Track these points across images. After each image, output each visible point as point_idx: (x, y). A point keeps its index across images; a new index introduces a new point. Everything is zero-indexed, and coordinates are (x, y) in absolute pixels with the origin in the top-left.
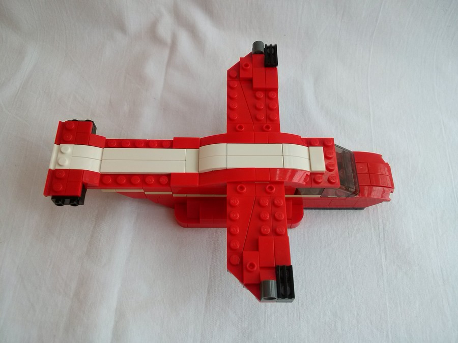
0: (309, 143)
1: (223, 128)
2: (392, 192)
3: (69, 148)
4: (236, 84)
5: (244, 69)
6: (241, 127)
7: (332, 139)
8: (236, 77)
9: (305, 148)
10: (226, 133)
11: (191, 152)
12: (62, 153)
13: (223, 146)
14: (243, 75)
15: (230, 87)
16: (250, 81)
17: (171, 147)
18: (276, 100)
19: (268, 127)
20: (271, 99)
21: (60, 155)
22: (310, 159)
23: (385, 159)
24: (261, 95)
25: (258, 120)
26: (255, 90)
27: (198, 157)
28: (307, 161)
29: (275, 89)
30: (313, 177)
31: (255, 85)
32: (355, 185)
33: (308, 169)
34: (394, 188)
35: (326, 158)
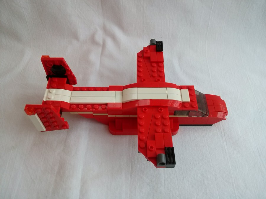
0: (181, 88)
1: (135, 81)
2: (227, 115)
3: (54, 91)
4: (141, 60)
5: (146, 53)
6: (144, 80)
7: (193, 86)
8: (142, 57)
9: (179, 90)
10: (137, 83)
11: (118, 93)
12: (50, 93)
13: (135, 89)
14: (145, 55)
15: (138, 61)
16: (149, 58)
17: (108, 90)
18: (163, 67)
19: (159, 80)
20: (160, 67)
21: (49, 94)
22: (181, 96)
23: (222, 98)
24: (155, 65)
25: (153, 77)
26: (151, 63)
27: (122, 94)
28: (180, 96)
29: (162, 62)
30: (183, 104)
31: (152, 60)
32: (206, 110)
33: (181, 100)
34: (228, 113)
35: (190, 95)
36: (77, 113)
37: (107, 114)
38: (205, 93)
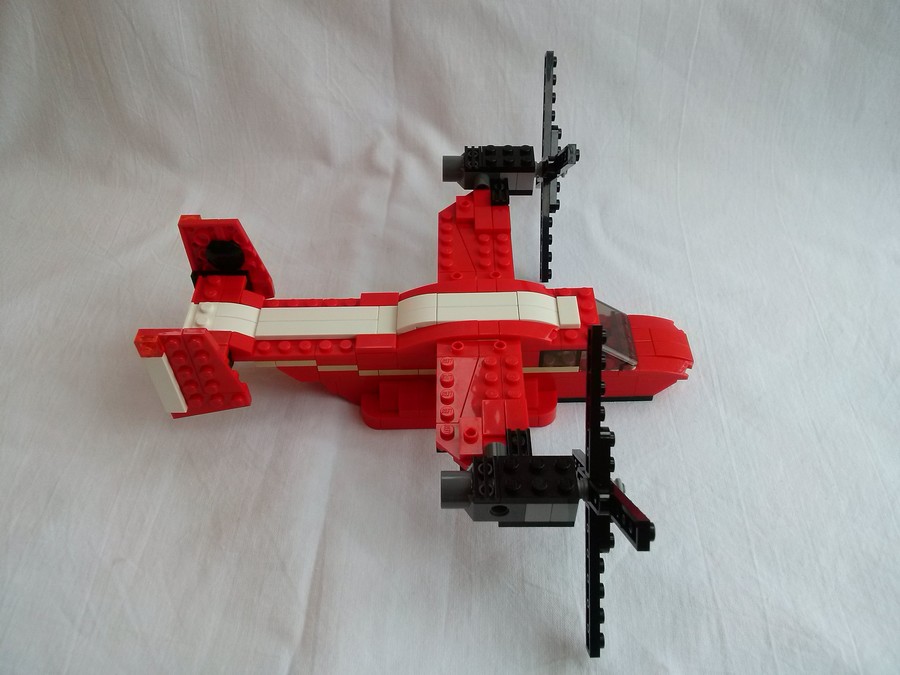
0: (557, 293)
1: (433, 278)
2: (690, 367)
3: (212, 307)
4: (450, 227)
5: (463, 209)
6: (457, 276)
7: (591, 290)
8: (451, 219)
9: (552, 298)
10: (437, 283)
11: (387, 310)
12: (202, 311)
13: (430, 298)
14: (460, 215)
15: (442, 231)
16: (471, 223)
17: (357, 305)
18: (508, 244)
19: (496, 275)
20: (501, 243)
21: (199, 315)
22: (558, 313)
23: (679, 325)
24: (486, 238)
25: (483, 267)
26: (478, 233)
27: (396, 315)
28: (555, 314)
29: (508, 231)
30: (563, 333)
31: (477, 227)
33: (554, 322)
34: (692, 361)
35: (582, 310)
36: (272, 364)
37: (354, 368)
38: (628, 313)
